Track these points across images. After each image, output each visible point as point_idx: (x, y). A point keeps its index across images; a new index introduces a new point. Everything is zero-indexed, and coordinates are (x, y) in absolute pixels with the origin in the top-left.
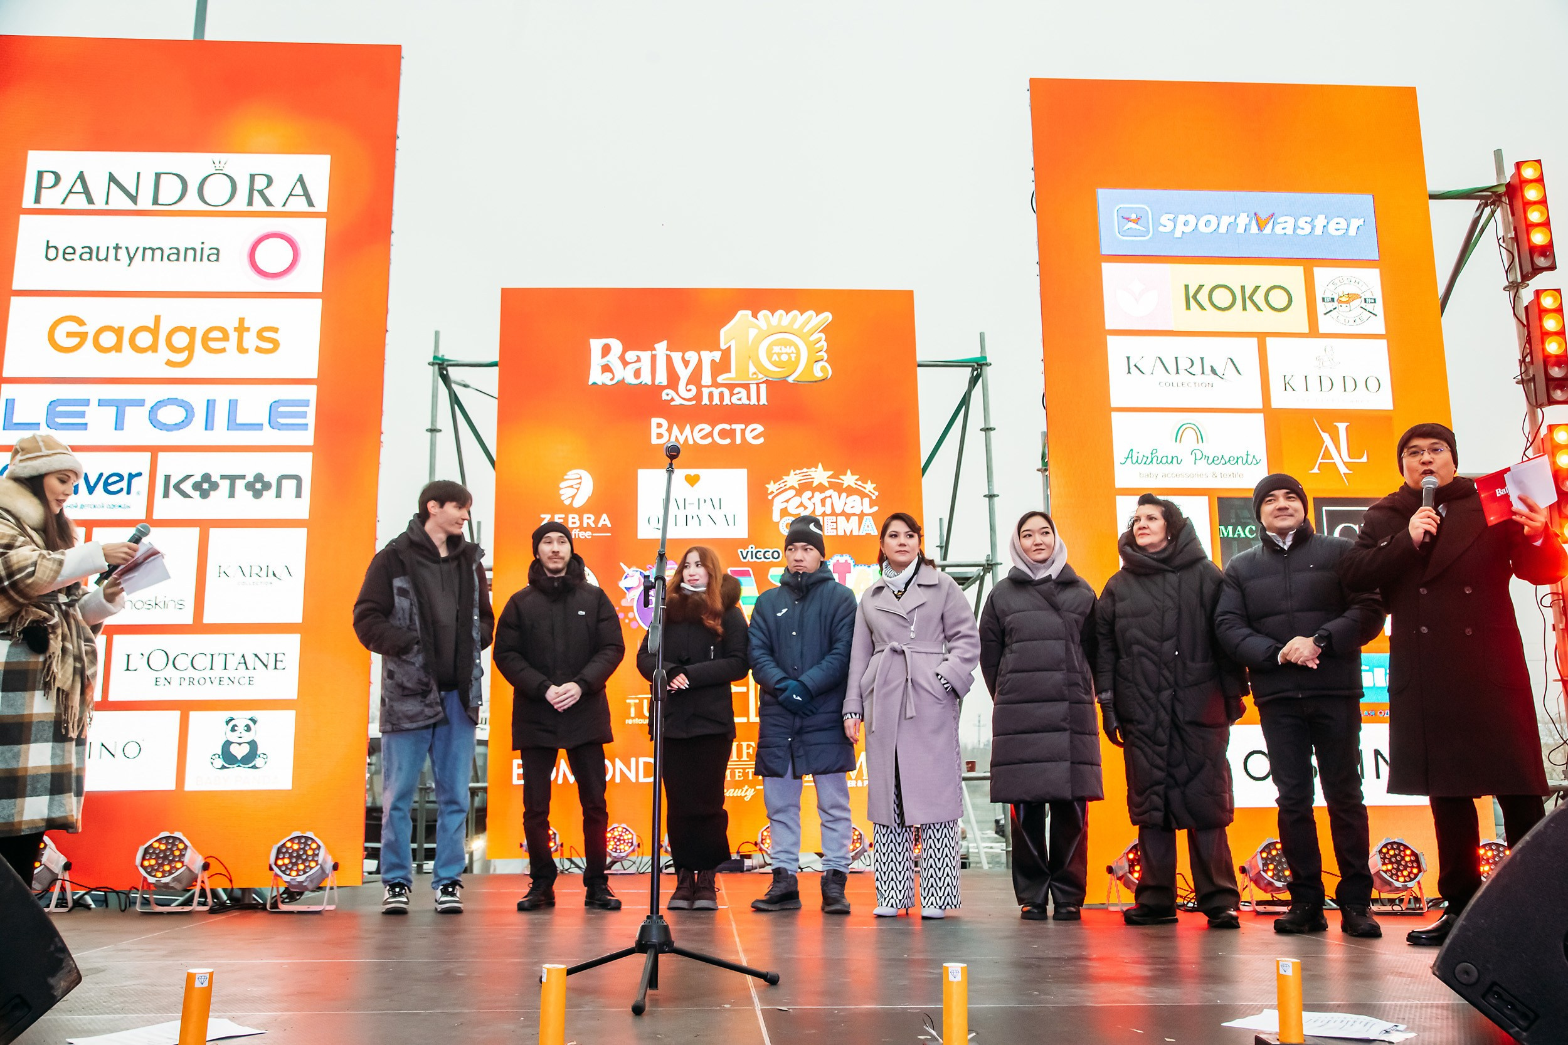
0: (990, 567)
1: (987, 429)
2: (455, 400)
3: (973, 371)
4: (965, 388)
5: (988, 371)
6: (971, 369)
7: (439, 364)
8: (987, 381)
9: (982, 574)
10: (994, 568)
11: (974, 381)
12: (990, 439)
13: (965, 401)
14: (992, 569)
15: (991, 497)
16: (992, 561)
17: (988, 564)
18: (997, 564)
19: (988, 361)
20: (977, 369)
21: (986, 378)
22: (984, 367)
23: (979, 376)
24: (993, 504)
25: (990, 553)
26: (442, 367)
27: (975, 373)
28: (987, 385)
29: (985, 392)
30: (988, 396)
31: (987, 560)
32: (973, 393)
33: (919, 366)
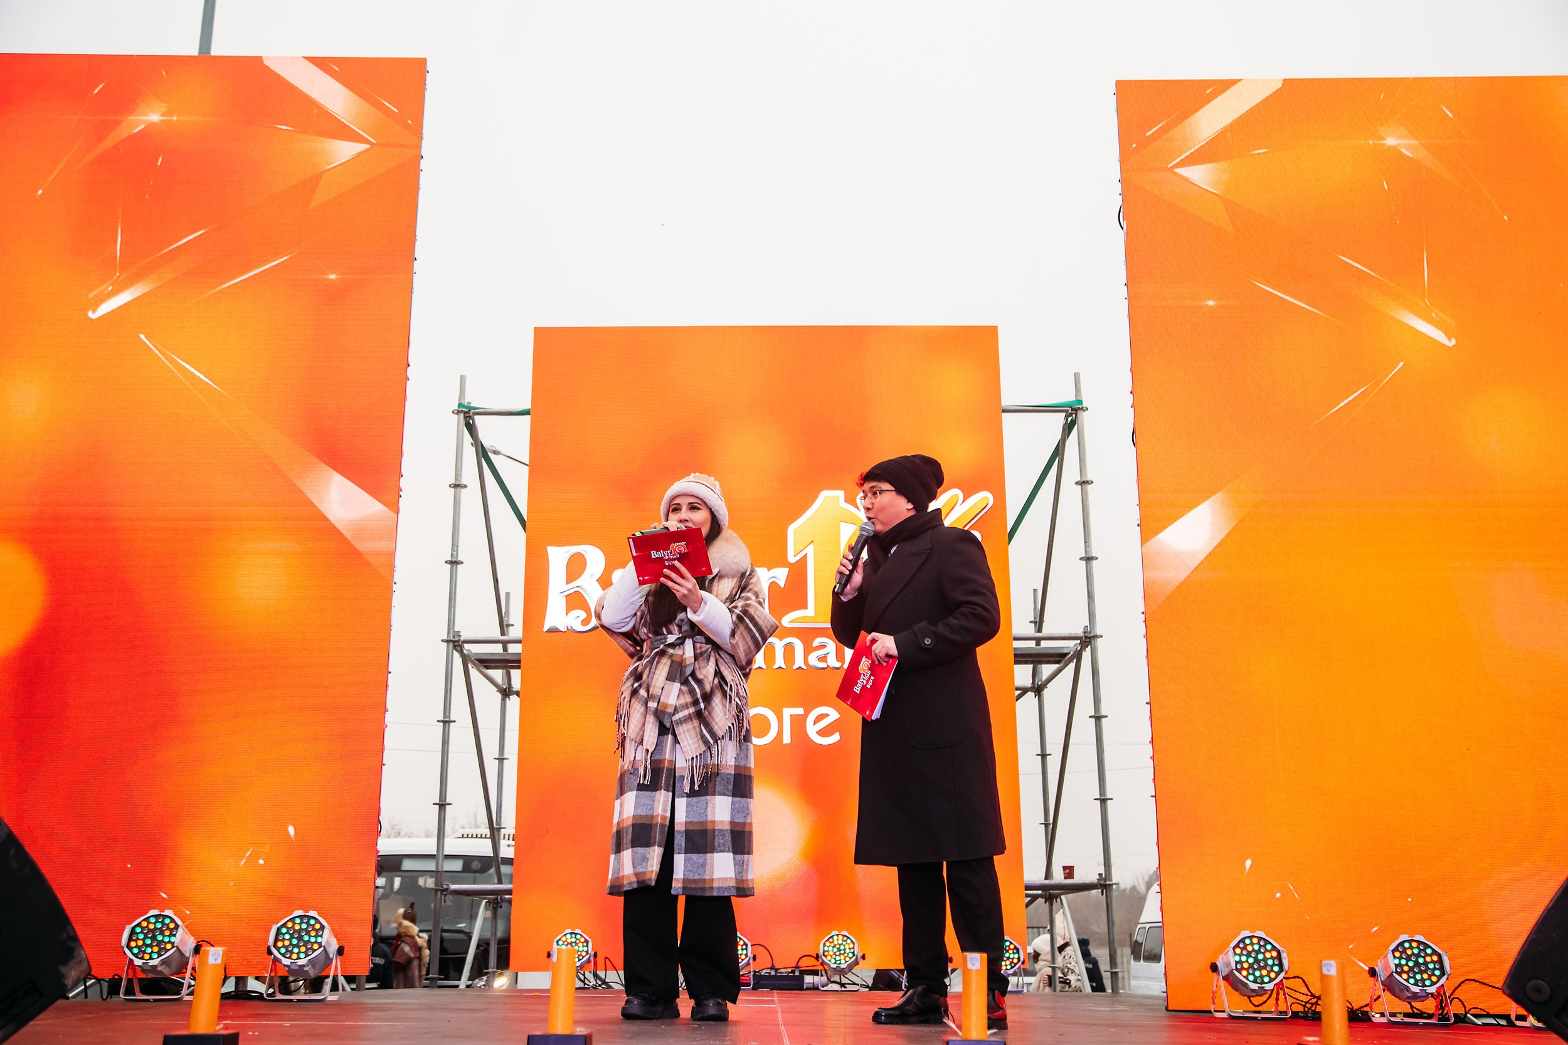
0: (1088, 640)
1: (1084, 482)
2: (483, 453)
3: (1067, 417)
4: (1058, 436)
5: (1084, 418)
6: (1064, 414)
7: (465, 413)
8: (1083, 428)
9: (1079, 649)
10: (1093, 642)
11: (1068, 428)
12: (1087, 494)
13: (1058, 452)
14: (1090, 642)
15: (1088, 559)
16: (1090, 633)
17: (1086, 637)
18: (1097, 636)
19: (1085, 405)
20: (1071, 415)
21: (1083, 424)
22: (1080, 413)
23: (1073, 423)
24: (1091, 568)
25: (1088, 625)
26: (468, 417)
27: (1070, 419)
28: (1083, 433)
29: (1081, 441)
30: (1084, 445)
31: (1085, 632)
32: (1068, 442)
33: (1004, 411)
